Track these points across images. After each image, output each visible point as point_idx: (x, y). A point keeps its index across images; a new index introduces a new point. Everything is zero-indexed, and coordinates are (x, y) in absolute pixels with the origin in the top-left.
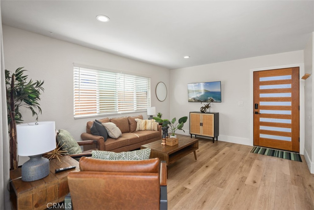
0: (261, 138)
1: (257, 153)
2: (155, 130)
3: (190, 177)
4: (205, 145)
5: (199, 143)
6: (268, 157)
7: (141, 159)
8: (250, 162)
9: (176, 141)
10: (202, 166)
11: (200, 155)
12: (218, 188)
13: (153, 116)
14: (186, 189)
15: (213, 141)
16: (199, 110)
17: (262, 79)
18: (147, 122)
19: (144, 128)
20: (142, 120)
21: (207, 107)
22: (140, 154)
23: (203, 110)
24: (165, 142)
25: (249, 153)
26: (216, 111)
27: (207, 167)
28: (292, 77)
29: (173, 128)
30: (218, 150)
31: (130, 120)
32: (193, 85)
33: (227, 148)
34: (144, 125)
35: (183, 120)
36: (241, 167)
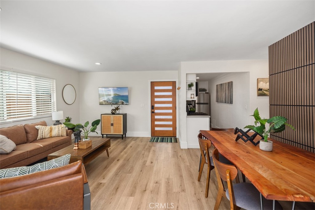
0: (156, 130)
1: (153, 142)
2: (63, 136)
3: (104, 173)
4: (116, 142)
5: (111, 142)
6: (160, 143)
7: (61, 166)
8: (149, 150)
9: (89, 144)
10: (114, 160)
11: (111, 152)
12: (128, 174)
13: (60, 121)
14: (101, 184)
15: (122, 138)
16: (110, 112)
17: (156, 88)
18: (53, 128)
19: (49, 135)
20: (45, 126)
21: (117, 109)
22: (59, 161)
23: (113, 112)
24: (78, 146)
25: (149, 143)
26: (125, 112)
27: (118, 160)
28: (173, 88)
29: (86, 131)
30: (126, 145)
31: (27, 128)
32: (103, 89)
33: (133, 142)
34: (49, 132)
35: (96, 123)
36: (143, 154)
